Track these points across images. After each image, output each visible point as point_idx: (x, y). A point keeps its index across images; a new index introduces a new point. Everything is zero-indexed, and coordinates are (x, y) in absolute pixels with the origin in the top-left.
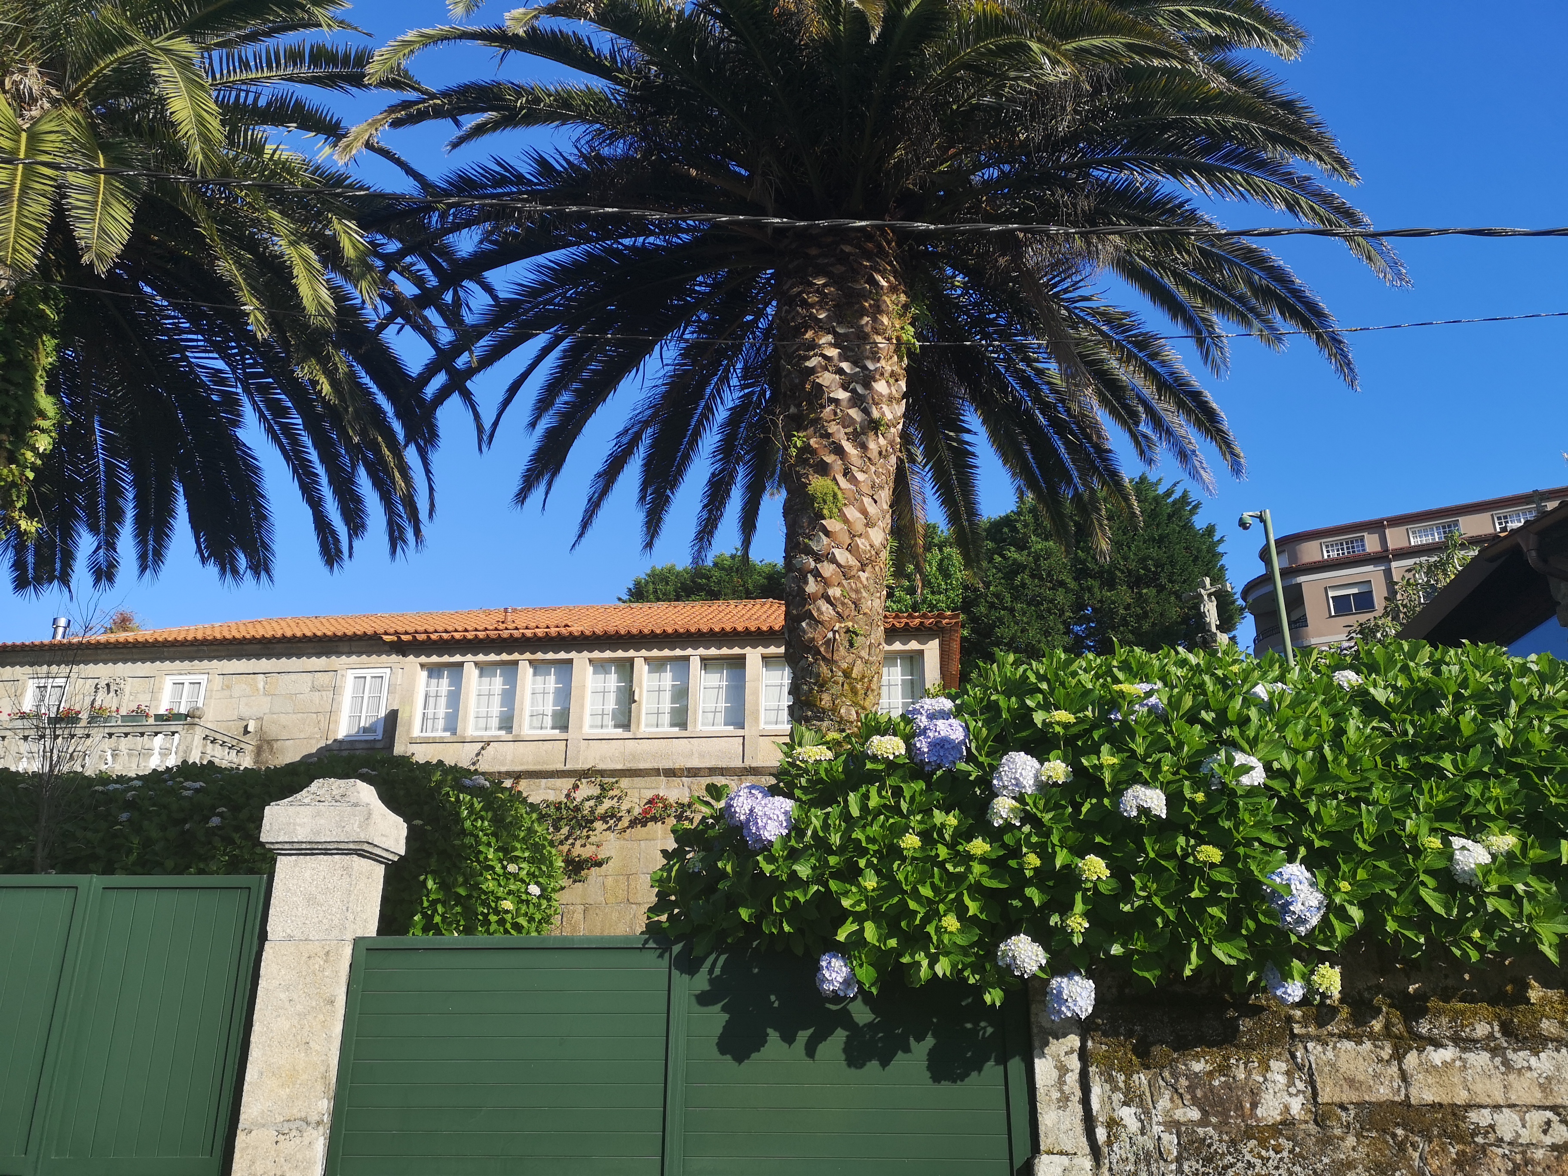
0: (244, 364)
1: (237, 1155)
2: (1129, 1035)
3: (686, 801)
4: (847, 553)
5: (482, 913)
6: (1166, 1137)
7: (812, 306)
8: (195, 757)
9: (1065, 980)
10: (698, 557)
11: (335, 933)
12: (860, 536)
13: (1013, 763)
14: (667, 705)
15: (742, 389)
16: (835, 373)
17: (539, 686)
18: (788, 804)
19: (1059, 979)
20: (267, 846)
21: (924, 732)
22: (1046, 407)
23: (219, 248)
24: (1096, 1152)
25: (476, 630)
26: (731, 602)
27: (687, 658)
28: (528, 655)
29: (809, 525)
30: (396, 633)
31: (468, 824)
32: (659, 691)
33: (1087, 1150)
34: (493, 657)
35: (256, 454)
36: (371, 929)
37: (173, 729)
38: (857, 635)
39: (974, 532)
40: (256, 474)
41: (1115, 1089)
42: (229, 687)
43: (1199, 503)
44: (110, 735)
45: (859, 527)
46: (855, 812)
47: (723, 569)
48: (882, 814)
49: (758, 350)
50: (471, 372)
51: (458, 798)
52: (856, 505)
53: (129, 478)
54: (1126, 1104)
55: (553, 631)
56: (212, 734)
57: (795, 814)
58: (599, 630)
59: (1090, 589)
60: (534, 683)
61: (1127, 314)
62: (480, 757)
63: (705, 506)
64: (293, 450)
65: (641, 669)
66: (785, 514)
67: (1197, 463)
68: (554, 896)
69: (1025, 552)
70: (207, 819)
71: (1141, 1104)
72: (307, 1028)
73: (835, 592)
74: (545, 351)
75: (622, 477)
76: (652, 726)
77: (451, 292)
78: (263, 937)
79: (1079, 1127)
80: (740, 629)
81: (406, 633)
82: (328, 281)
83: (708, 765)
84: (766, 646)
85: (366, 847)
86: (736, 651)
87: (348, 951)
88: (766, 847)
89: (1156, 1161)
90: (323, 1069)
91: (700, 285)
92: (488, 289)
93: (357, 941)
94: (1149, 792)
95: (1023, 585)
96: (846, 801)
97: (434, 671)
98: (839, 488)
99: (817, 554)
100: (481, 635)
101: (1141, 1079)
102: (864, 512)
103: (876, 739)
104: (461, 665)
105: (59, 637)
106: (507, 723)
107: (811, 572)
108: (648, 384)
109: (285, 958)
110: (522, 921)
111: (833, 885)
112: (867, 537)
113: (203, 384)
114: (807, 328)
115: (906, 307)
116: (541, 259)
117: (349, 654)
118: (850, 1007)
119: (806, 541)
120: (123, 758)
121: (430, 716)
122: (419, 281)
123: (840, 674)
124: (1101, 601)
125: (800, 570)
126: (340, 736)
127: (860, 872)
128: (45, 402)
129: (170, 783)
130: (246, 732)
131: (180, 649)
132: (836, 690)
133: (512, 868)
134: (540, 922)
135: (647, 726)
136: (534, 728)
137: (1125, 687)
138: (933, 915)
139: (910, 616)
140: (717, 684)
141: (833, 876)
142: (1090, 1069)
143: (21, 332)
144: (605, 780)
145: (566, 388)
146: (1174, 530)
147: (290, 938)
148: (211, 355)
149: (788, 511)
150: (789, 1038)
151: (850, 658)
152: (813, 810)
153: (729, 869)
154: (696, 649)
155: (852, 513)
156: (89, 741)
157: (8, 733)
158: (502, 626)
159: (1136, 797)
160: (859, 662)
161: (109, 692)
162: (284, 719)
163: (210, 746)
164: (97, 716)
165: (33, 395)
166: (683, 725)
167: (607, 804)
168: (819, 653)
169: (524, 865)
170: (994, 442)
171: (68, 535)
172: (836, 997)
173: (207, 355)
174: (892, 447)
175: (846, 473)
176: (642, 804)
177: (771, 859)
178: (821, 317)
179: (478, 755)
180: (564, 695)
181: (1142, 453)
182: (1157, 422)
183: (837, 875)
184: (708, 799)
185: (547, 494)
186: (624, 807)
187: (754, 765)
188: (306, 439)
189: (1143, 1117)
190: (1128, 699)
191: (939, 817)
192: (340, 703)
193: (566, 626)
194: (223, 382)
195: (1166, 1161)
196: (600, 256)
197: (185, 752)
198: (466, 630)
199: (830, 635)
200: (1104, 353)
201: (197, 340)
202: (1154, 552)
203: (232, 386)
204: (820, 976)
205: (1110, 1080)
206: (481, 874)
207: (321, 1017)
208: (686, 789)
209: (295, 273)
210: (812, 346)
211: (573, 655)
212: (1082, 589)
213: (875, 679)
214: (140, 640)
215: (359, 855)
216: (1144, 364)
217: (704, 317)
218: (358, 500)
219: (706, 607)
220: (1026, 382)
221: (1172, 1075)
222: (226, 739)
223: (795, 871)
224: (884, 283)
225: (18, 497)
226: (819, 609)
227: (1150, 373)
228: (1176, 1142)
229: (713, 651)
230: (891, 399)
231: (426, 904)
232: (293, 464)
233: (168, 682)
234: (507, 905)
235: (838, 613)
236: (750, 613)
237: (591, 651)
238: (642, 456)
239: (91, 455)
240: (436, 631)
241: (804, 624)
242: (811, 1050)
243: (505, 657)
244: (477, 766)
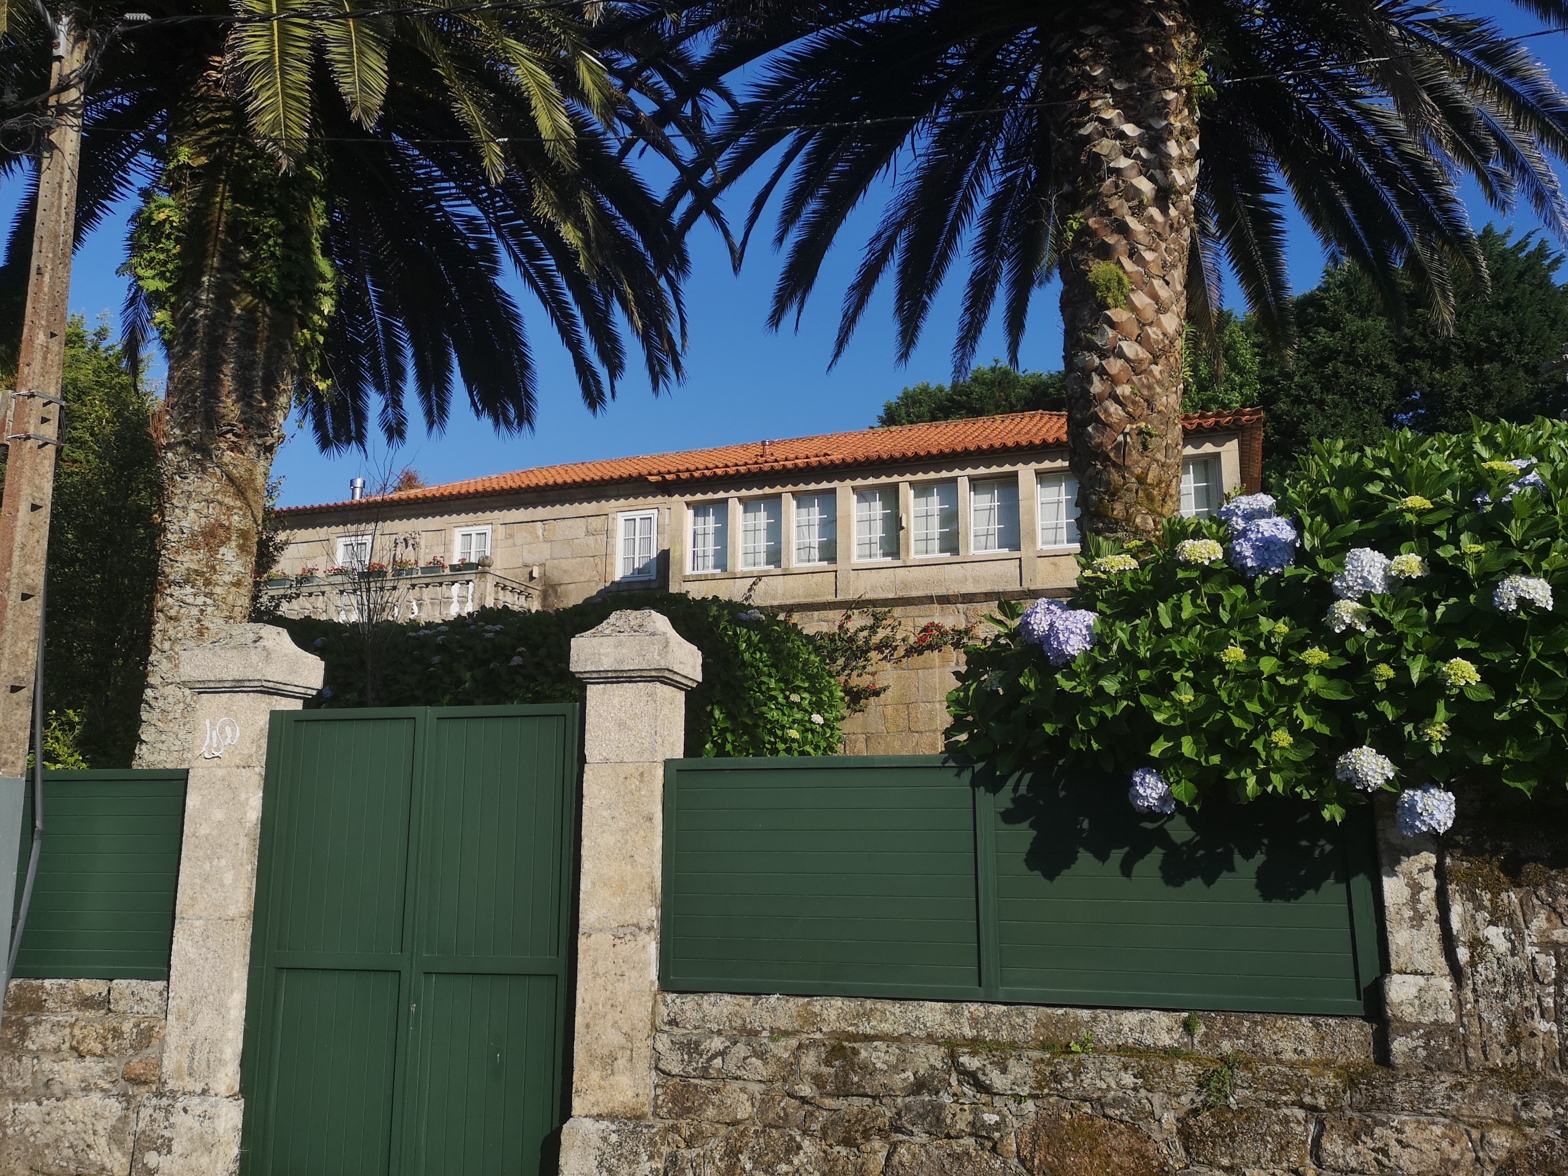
0: (494, 207)
1: (580, 956)
2: (1496, 851)
3: (962, 627)
4: (1136, 346)
5: (769, 742)
6: (1541, 959)
7: (1084, 62)
8: (489, 603)
9: (1419, 793)
10: (960, 367)
11: (647, 756)
12: (1151, 324)
13: (1357, 560)
14: (935, 530)
15: (1004, 173)
16: (1115, 138)
17: (804, 518)
18: (1090, 618)
19: (1411, 793)
20: (577, 676)
21: (1244, 533)
22: (1371, 153)
23: (457, 87)
24: (1456, 972)
25: (736, 465)
26: (997, 417)
27: (954, 480)
28: (790, 488)
29: (1091, 317)
30: (659, 473)
31: (747, 656)
32: (927, 516)
33: (1447, 970)
34: (756, 492)
35: (515, 301)
36: (678, 752)
37: (467, 578)
38: (1151, 437)
39: (1282, 309)
40: (516, 321)
41: (1480, 907)
42: (511, 536)
43: (1562, 256)
44: (413, 586)
45: (1149, 314)
46: (1167, 623)
47: (984, 383)
48: (1199, 623)
49: (1021, 125)
50: (717, 189)
51: (735, 632)
52: (1146, 289)
53: (406, 336)
54: (1491, 923)
55: (813, 460)
56: (502, 580)
57: (1098, 629)
58: (860, 456)
59: (1417, 372)
60: (798, 515)
61: (1478, 22)
62: (752, 593)
63: (966, 310)
64: (550, 293)
65: (907, 494)
66: (1063, 309)
67: (1555, 206)
68: (837, 725)
69: (1338, 334)
70: (509, 658)
71: (1511, 922)
72: (630, 843)
73: (1124, 390)
74: (789, 158)
75: (877, 288)
76: (922, 553)
77: (689, 103)
78: (582, 760)
79: (1436, 947)
80: (1010, 444)
81: (669, 473)
82: (566, 108)
83: (984, 590)
84: (1040, 462)
85: (667, 674)
86: (1007, 468)
87: (660, 772)
88: (1066, 663)
89: (1529, 983)
90: (648, 880)
91: (952, 58)
92: (726, 95)
93: (668, 763)
94: (1532, 582)
95: (1336, 374)
96: (1155, 612)
97: (699, 509)
98: (1125, 272)
99: (1101, 349)
100: (742, 469)
101: (1512, 897)
102: (1155, 297)
103: (1188, 544)
104: (725, 501)
105: (357, 497)
106: (774, 556)
107: (1095, 370)
108: (900, 180)
109: (604, 779)
110: (808, 748)
111: (1144, 700)
112: (1159, 325)
113: (459, 234)
114: (1080, 89)
115: (1198, 48)
116: (778, 53)
117: (617, 497)
118: (1168, 826)
119: (1089, 335)
120: (427, 608)
121: (700, 554)
122: (656, 95)
123: (1133, 480)
124: (1430, 385)
125: (1082, 370)
126: (617, 578)
127: (1173, 685)
128: (324, 265)
129: (473, 627)
130: (532, 578)
131: (464, 502)
132: (1129, 497)
133: (795, 698)
134: (825, 749)
135: (916, 553)
136: (802, 561)
137: (1496, 464)
138: (1261, 727)
139: (1202, 416)
140: (987, 505)
141: (1144, 690)
142: (1449, 887)
143: (294, 197)
144: (879, 610)
145: (811, 195)
146: (1524, 292)
147: (607, 761)
148: (464, 202)
149: (1067, 304)
150: (1102, 856)
151: (1144, 463)
152: (1117, 623)
153: (1032, 685)
154: (963, 469)
155: (1140, 299)
156: (396, 593)
157: (326, 589)
158: (761, 460)
159: (1515, 589)
160: (1155, 465)
161: (407, 547)
162: (564, 564)
163: (501, 593)
164: (401, 569)
165: (311, 259)
166: (955, 551)
167: (881, 634)
168: (1109, 459)
169: (805, 695)
170: (1303, 203)
171: (358, 395)
172: (1150, 814)
173: (460, 202)
174: (1185, 217)
175: (1133, 254)
176: (917, 633)
177: (1071, 675)
178: (1095, 74)
179: (750, 590)
180: (829, 525)
181: (1492, 196)
182: (1510, 156)
183: (1149, 688)
184: (1002, 618)
185: (799, 314)
186: (899, 636)
187: (1032, 588)
188: (560, 280)
189: (1513, 937)
190: (1500, 478)
191: (1265, 624)
192: (613, 546)
193: (826, 455)
194: (477, 229)
195: (1542, 983)
196: (842, 39)
197: (480, 599)
198: (727, 466)
199: (1121, 438)
200: (1445, 76)
201: (449, 188)
202: (1498, 319)
203: (486, 233)
204: (1134, 792)
205: (1474, 898)
206: (765, 705)
207: (642, 832)
208: (962, 616)
209: (533, 105)
210: (1086, 109)
211: (835, 484)
212: (1409, 372)
213: (1174, 483)
214: (428, 495)
215: (662, 682)
216: (1499, 83)
217: (958, 94)
218: (613, 339)
219: (970, 425)
220: (1347, 125)
221: (1550, 893)
222: (515, 585)
223: (1101, 687)
224: (1169, 23)
225: (312, 361)
226: (1106, 411)
227: (1506, 94)
228: (1554, 963)
229: (982, 471)
230: (1182, 160)
231: (715, 733)
232: (551, 307)
233: (458, 534)
234: (794, 734)
235: (1128, 413)
236: (1018, 428)
237: (853, 479)
238: (897, 262)
239: (368, 315)
240: (697, 469)
241: (1090, 429)
242: (1126, 869)
243: (767, 490)
244: (751, 601)
